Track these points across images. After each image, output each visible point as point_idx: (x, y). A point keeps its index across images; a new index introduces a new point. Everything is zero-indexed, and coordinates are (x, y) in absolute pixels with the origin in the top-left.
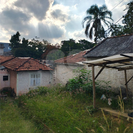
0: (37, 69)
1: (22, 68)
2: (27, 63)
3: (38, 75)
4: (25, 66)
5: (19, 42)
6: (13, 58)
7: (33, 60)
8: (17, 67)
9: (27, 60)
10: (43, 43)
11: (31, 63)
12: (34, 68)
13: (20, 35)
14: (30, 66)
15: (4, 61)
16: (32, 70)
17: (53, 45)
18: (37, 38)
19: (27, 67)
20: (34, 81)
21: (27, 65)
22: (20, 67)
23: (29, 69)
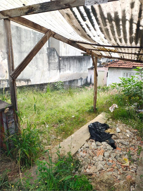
0: (129, 67)
3: (132, 75)
8: (109, 64)
14: (124, 63)
16: (124, 68)
22: (112, 63)
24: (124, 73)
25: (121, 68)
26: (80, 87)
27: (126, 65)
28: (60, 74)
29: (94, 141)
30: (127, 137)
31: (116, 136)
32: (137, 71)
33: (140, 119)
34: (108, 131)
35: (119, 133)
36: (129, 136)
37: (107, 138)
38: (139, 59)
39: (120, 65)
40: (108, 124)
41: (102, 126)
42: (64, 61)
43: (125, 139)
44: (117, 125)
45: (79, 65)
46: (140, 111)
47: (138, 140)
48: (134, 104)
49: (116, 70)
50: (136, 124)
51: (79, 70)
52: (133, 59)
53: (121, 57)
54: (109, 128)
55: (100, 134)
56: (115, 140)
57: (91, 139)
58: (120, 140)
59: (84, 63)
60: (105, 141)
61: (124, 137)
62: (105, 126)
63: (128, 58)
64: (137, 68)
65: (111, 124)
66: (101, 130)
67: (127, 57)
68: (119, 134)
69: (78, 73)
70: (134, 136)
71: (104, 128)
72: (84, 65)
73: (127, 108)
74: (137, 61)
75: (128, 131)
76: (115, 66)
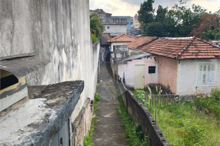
0: (211, 57)
1: (187, 54)
2: (191, 47)
3: (211, 67)
4: (189, 51)
5: (151, 12)
6: (154, 40)
7: (201, 41)
8: (179, 53)
9: (190, 42)
10: (193, 11)
11: (198, 47)
12: (205, 55)
13: (153, 2)
14: (197, 51)
15: (141, 45)
16: (204, 58)
17: (210, 12)
18: (182, 2)
19: (193, 53)
20: (204, 76)
21: (192, 49)
22: (183, 53)
23: (199, 57)
24: (201, 66)
39: (196, 55)
49: (189, 62)
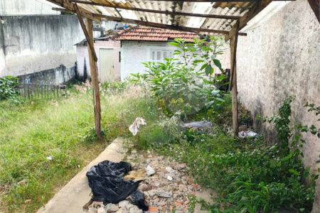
0: (162, 39)
1: (131, 34)
3: (168, 54)
8: (120, 32)
12: (156, 37)
14: (150, 31)
16: (150, 41)
19: (142, 32)
22: (126, 32)
23: (144, 38)
24: (154, 53)
25: (146, 41)
26: (61, 88)
27: (154, 35)
28: (5, 58)
29: (101, 203)
30: (169, 181)
31: (147, 183)
32: (177, 46)
33: (188, 140)
34: (131, 175)
35: (151, 175)
36: (171, 179)
37: (130, 191)
38: (175, 23)
39: (143, 36)
40: (128, 161)
41: (118, 168)
42: (12, 27)
43: (164, 185)
44: (148, 160)
45: (54, 36)
46: (187, 125)
47: (188, 184)
48: (177, 113)
49: (136, 46)
50: (181, 153)
51: (54, 47)
52: (164, 23)
53: (141, 18)
54: (131, 169)
55: (113, 187)
56: (146, 193)
57: (94, 203)
58: (155, 190)
59: (64, 32)
60: (124, 199)
61: (162, 182)
62: (124, 167)
63: (154, 21)
64: (176, 40)
65: (135, 161)
66: (116, 177)
67: (152, 18)
68: (151, 179)
69: (53, 54)
70: (181, 177)
71: (122, 171)
72: (64, 36)
73: (162, 124)
74: (172, 27)
75: (169, 169)
76: (133, 38)
